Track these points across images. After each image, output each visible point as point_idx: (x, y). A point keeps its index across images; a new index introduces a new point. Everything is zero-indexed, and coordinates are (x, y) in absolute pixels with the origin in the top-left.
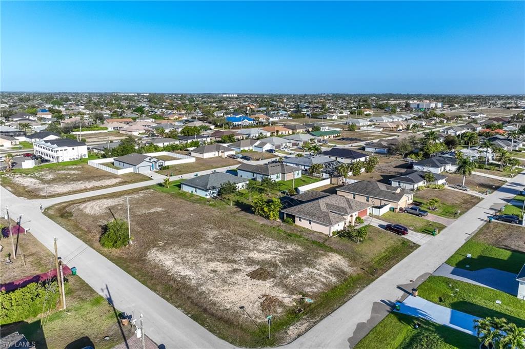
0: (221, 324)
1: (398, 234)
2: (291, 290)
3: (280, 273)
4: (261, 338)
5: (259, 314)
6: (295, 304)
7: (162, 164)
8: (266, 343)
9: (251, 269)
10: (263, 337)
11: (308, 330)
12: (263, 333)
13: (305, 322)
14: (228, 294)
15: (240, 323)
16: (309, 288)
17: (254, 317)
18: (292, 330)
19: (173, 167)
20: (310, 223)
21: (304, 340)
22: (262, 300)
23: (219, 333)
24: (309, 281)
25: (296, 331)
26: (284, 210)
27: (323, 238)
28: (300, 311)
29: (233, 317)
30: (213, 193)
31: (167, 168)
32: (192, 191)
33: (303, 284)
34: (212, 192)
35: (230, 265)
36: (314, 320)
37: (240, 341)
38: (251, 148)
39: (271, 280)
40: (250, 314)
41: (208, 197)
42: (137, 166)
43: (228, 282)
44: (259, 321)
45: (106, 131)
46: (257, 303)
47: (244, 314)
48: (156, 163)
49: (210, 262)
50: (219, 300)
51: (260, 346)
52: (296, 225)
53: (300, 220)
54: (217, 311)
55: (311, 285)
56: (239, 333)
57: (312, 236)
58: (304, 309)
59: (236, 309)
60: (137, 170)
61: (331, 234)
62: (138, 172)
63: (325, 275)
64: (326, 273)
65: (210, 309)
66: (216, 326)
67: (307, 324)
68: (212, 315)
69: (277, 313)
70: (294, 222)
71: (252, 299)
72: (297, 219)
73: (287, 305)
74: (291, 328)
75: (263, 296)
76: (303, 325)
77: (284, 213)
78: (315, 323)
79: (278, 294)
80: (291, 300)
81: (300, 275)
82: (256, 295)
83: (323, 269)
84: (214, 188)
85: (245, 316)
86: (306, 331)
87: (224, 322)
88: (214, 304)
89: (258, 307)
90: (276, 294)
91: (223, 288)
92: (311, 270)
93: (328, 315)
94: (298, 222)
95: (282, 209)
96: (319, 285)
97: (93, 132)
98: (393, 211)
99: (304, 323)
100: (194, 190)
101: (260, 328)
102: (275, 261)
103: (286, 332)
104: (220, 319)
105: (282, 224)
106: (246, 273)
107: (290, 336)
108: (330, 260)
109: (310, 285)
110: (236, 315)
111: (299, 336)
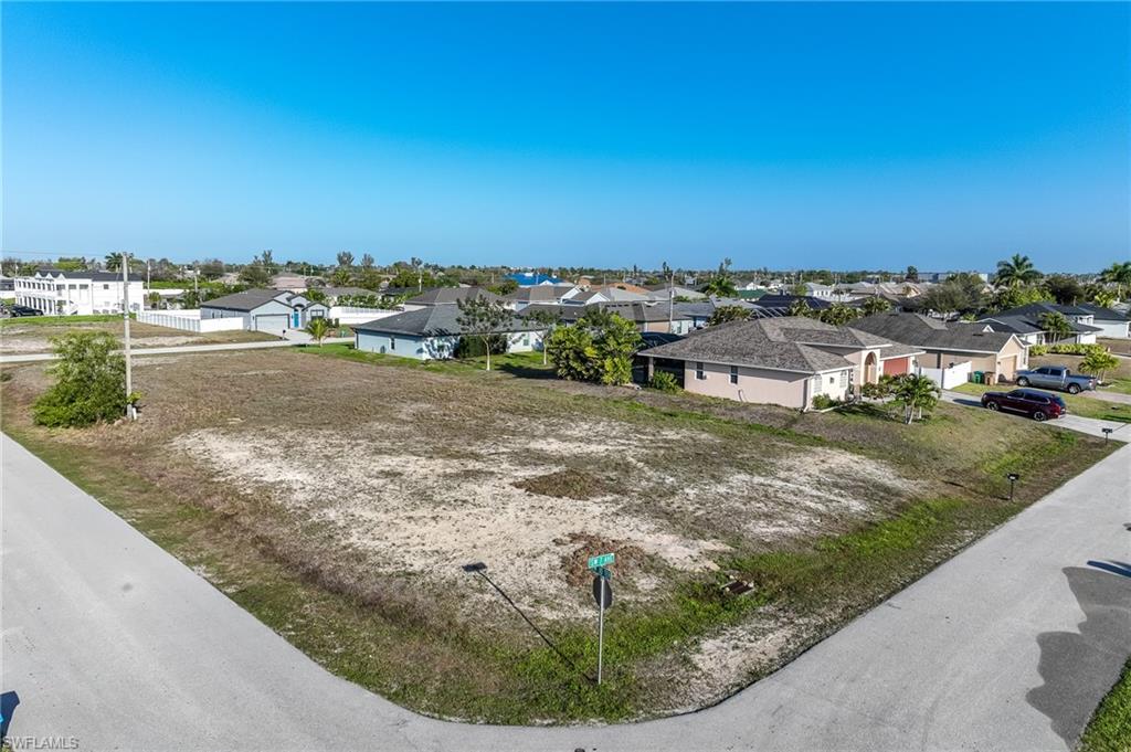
0: (368, 623)
1: (1031, 416)
2: (694, 529)
3: (644, 483)
4: (557, 682)
5: (553, 591)
6: (715, 567)
7: (320, 314)
8: (581, 702)
9: (534, 473)
10: (567, 677)
11: (796, 655)
12: (569, 661)
13: (772, 623)
14: (423, 530)
15: (460, 620)
16: (762, 523)
17: (527, 600)
18: (717, 655)
20: (735, 380)
21: (788, 693)
22: (568, 550)
23: (342, 655)
24: (761, 505)
25: (735, 660)
26: (651, 350)
27: (785, 417)
28: (738, 588)
29: (431, 600)
30: (441, 348)
32: (383, 348)
33: (738, 513)
34: (436, 343)
35: (455, 462)
36: (816, 621)
37: (441, 692)
39: (609, 498)
40: (512, 590)
41: (425, 356)
42: (253, 313)
43: (437, 498)
44: (549, 615)
46: (545, 557)
47: (482, 591)
48: (304, 309)
49: (386, 456)
50: (381, 545)
51: (550, 713)
52: (687, 394)
53: (700, 376)
54: (360, 579)
55: (769, 517)
56: (445, 656)
57: (744, 414)
58: (758, 583)
59: (451, 571)
60: (253, 324)
61: (810, 406)
62: (253, 329)
63: (815, 492)
64: (818, 489)
65: (333, 573)
66: (340, 631)
67: (787, 632)
68: (338, 590)
69: (636, 592)
70: (681, 383)
71: (527, 545)
72: (690, 374)
73: (679, 567)
74: (708, 645)
75: (574, 537)
76: (764, 635)
77: (647, 359)
78: (823, 633)
79: (636, 536)
80: (695, 553)
81: (722, 489)
82: (543, 532)
83: (804, 479)
84: (442, 334)
85: (487, 597)
86: (787, 658)
87: (383, 615)
88: (360, 557)
89: (552, 568)
90: (630, 534)
91: (411, 514)
92: (757, 479)
93: (874, 603)
94: (693, 384)
95: (641, 349)
96: (803, 518)
98: (982, 382)
99: (771, 631)
100: (387, 342)
101: (557, 641)
102: (623, 459)
103: (686, 661)
104: (370, 606)
105: (641, 393)
106: (512, 481)
107: (706, 675)
108: (823, 461)
109: (767, 516)
110: (445, 592)
111: (755, 676)
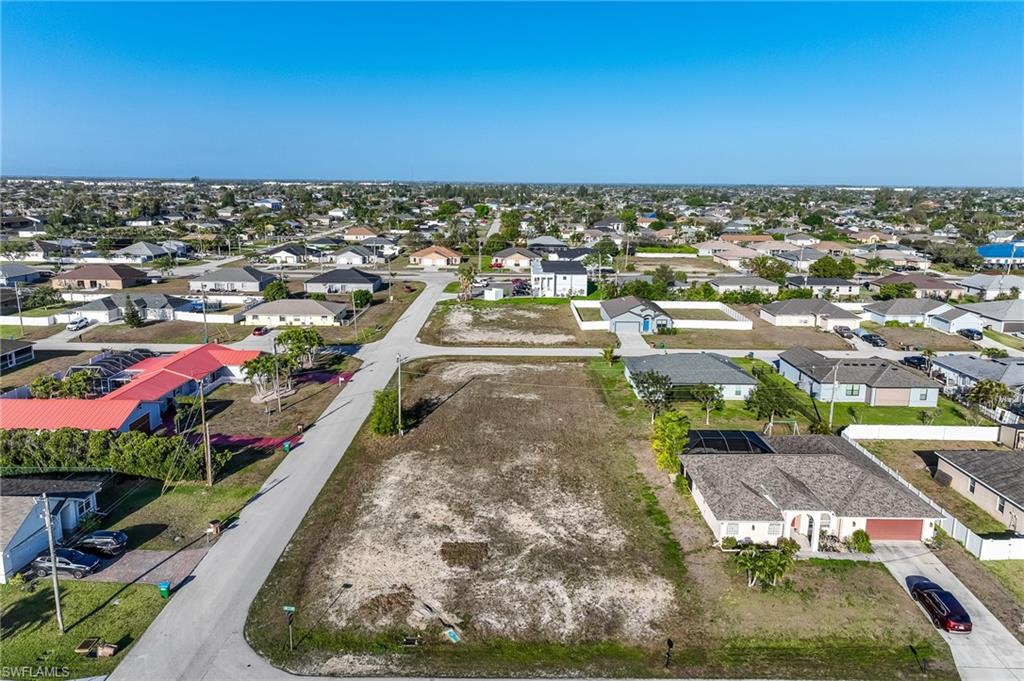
6: (423, 628)
7: (664, 322)
12: (304, 638)
13: (383, 662)
17: (336, 608)
18: (340, 661)
19: (683, 333)
22: (389, 592)
24: (518, 605)
25: (340, 667)
26: (684, 456)
27: (698, 545)
28: (410, 641)
31: (674, 332)
37: (260, 629)
38: (919, 319)
40: (340, 601)
42: (614, 321)
45: (694, 256)
47: (332, 596)
49: (437, 501)
52: (689, 497)
55: (507, 613)
58: (421, 644)
60: (613, 327)
61: (721, 542)
62: (613, 331)
63: (567, 611)
64: (575, 609)
70: (691, 488)
71: (380, 583)
73: (409, 621)
74: (347, 657)
75: (403, 587)
76: (369, 664)
83: (585, 599)
85: (329, 601)
92: (559, 588)
95: (684, 453)
96: (521, 622)
97: (671, 255)
104: (301, 586)
105: (669, 486)
106: (448, 540)
107: (322, 666)
